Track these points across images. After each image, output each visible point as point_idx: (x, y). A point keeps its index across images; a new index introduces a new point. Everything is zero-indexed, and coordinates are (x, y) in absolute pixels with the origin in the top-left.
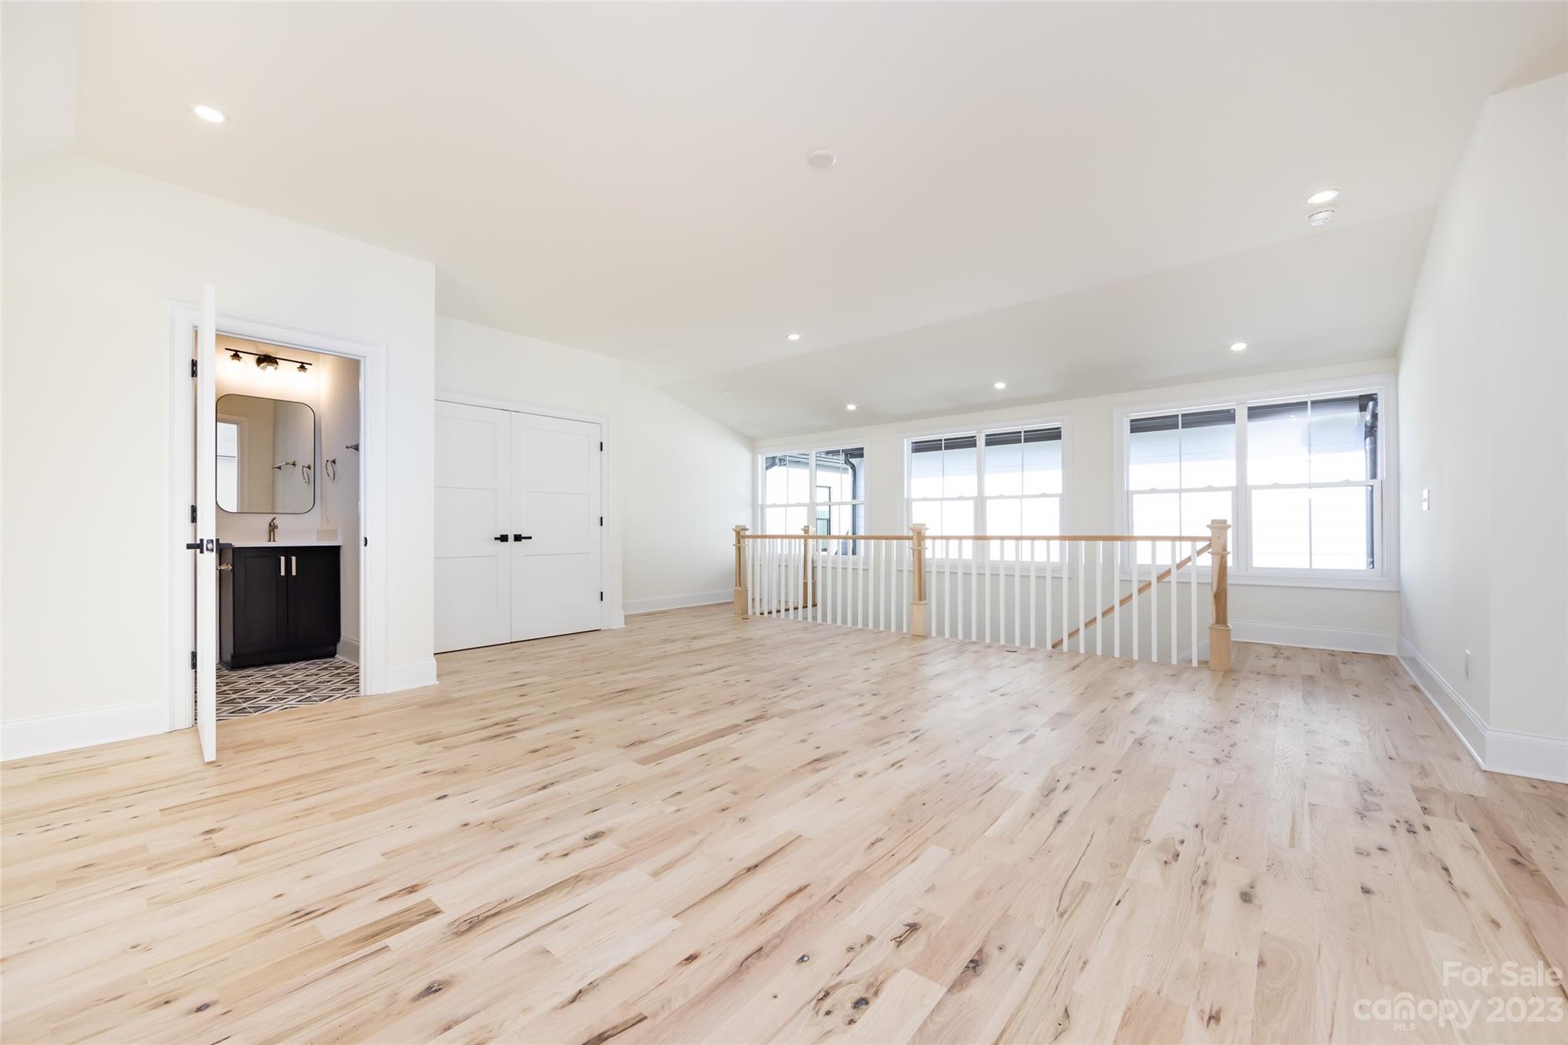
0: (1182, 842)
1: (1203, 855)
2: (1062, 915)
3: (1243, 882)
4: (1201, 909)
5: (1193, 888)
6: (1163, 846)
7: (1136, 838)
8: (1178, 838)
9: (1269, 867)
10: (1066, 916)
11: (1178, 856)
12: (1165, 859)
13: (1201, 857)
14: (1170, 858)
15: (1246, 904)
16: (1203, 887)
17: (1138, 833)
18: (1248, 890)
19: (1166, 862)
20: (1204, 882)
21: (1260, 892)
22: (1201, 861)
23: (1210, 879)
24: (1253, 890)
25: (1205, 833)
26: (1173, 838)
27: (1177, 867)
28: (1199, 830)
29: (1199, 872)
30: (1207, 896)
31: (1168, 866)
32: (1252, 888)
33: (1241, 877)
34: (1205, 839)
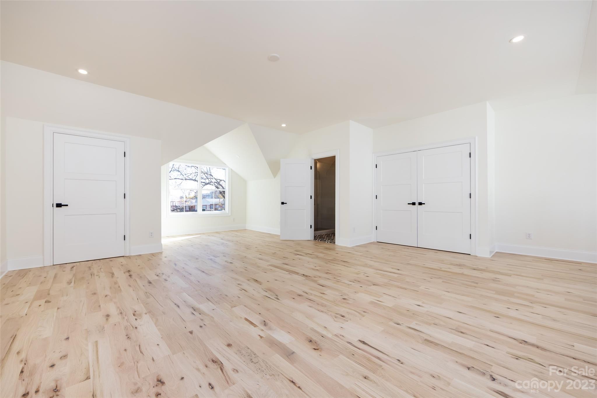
0: (136, 319)
1: (127, 320)
2: (146, 293)
3: (110, 319)
4: (118, 308)
5: (123, 310)
6: (140, 315)
7: (149, 312)
8: (138, 320)
9: (104, 328)
10: (145, 293)
11: (134, 315)
12: (137, 312)
13: (127, 318)
14: (135, 313)
15: (107, 314)
16: (121, 312)
17: (152, 314)
18: (108, 318)
19: (135, 312)
20: (121, 313)
21: (105, 319)
22: (126, 318)
23: (120, 315)
24: (106, 318)
25: (131, 328)
26: (140, 319)
27: (132, 313)
28: (134, 327)
29: (124, 315)
30: (119, 310)
31: (134, 311)
32: (107, 319)
33: (112, 320)
34: (130, 325)
